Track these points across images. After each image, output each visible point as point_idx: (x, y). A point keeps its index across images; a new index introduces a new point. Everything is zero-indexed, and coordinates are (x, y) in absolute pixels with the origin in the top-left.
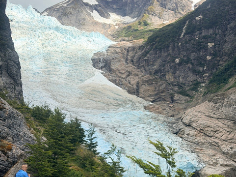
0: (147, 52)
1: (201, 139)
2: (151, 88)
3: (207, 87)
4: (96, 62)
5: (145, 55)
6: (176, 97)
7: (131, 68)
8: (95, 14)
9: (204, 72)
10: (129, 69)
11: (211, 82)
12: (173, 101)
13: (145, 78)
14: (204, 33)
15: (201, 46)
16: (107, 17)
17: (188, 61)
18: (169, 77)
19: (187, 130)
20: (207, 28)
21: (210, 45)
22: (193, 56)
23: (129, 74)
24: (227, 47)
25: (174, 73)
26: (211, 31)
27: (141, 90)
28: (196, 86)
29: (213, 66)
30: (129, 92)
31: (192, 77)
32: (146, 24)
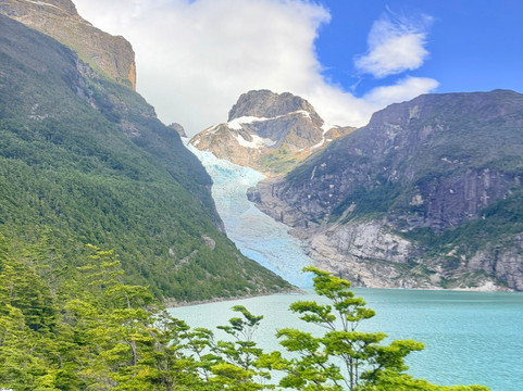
0: (287, 188)
1: (321, 258)
2: (292, 217)
3: (329, 217)
4: (249, 197)
5: (286, 190)
6: (309, 223)
7: (276, 200)
8: (240, 139)
9: (328, 205)
10: (275, 201)
11: (332, 213)
12: (307, 226)
13: (287, 209)
14: (327, 177)
15: (325, 187)
16: (250, 140)
17: (317, 197)
18: (304, 208)
19: (314, 253)
20: (329, 174)
21: (331, 186)
22: (320, 193)
23: (275, 205)
24: (342, 188)
25: (307, 205)
26: (331, 176)
27: (285, 218)
28: (322, 216)
29: (333, 201)
30: (276, 220)
31: (320, 209)
32: (285, 153)
